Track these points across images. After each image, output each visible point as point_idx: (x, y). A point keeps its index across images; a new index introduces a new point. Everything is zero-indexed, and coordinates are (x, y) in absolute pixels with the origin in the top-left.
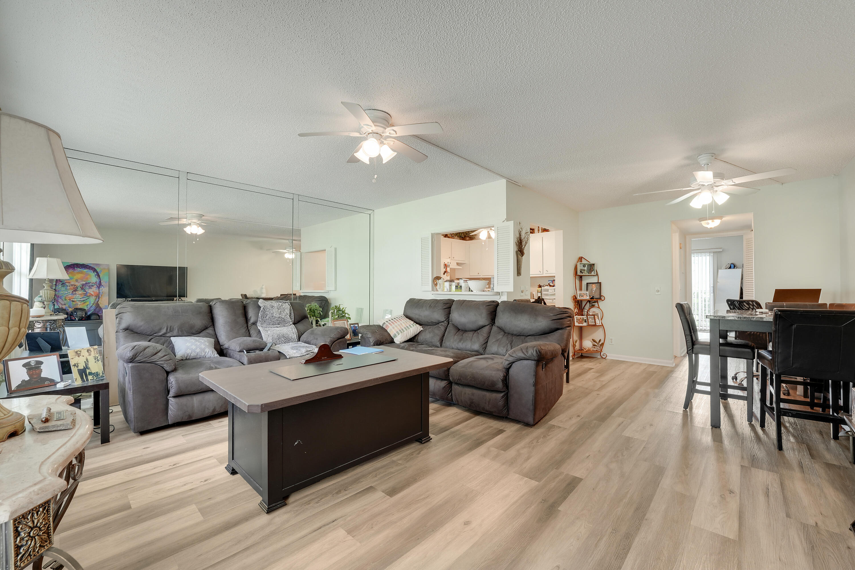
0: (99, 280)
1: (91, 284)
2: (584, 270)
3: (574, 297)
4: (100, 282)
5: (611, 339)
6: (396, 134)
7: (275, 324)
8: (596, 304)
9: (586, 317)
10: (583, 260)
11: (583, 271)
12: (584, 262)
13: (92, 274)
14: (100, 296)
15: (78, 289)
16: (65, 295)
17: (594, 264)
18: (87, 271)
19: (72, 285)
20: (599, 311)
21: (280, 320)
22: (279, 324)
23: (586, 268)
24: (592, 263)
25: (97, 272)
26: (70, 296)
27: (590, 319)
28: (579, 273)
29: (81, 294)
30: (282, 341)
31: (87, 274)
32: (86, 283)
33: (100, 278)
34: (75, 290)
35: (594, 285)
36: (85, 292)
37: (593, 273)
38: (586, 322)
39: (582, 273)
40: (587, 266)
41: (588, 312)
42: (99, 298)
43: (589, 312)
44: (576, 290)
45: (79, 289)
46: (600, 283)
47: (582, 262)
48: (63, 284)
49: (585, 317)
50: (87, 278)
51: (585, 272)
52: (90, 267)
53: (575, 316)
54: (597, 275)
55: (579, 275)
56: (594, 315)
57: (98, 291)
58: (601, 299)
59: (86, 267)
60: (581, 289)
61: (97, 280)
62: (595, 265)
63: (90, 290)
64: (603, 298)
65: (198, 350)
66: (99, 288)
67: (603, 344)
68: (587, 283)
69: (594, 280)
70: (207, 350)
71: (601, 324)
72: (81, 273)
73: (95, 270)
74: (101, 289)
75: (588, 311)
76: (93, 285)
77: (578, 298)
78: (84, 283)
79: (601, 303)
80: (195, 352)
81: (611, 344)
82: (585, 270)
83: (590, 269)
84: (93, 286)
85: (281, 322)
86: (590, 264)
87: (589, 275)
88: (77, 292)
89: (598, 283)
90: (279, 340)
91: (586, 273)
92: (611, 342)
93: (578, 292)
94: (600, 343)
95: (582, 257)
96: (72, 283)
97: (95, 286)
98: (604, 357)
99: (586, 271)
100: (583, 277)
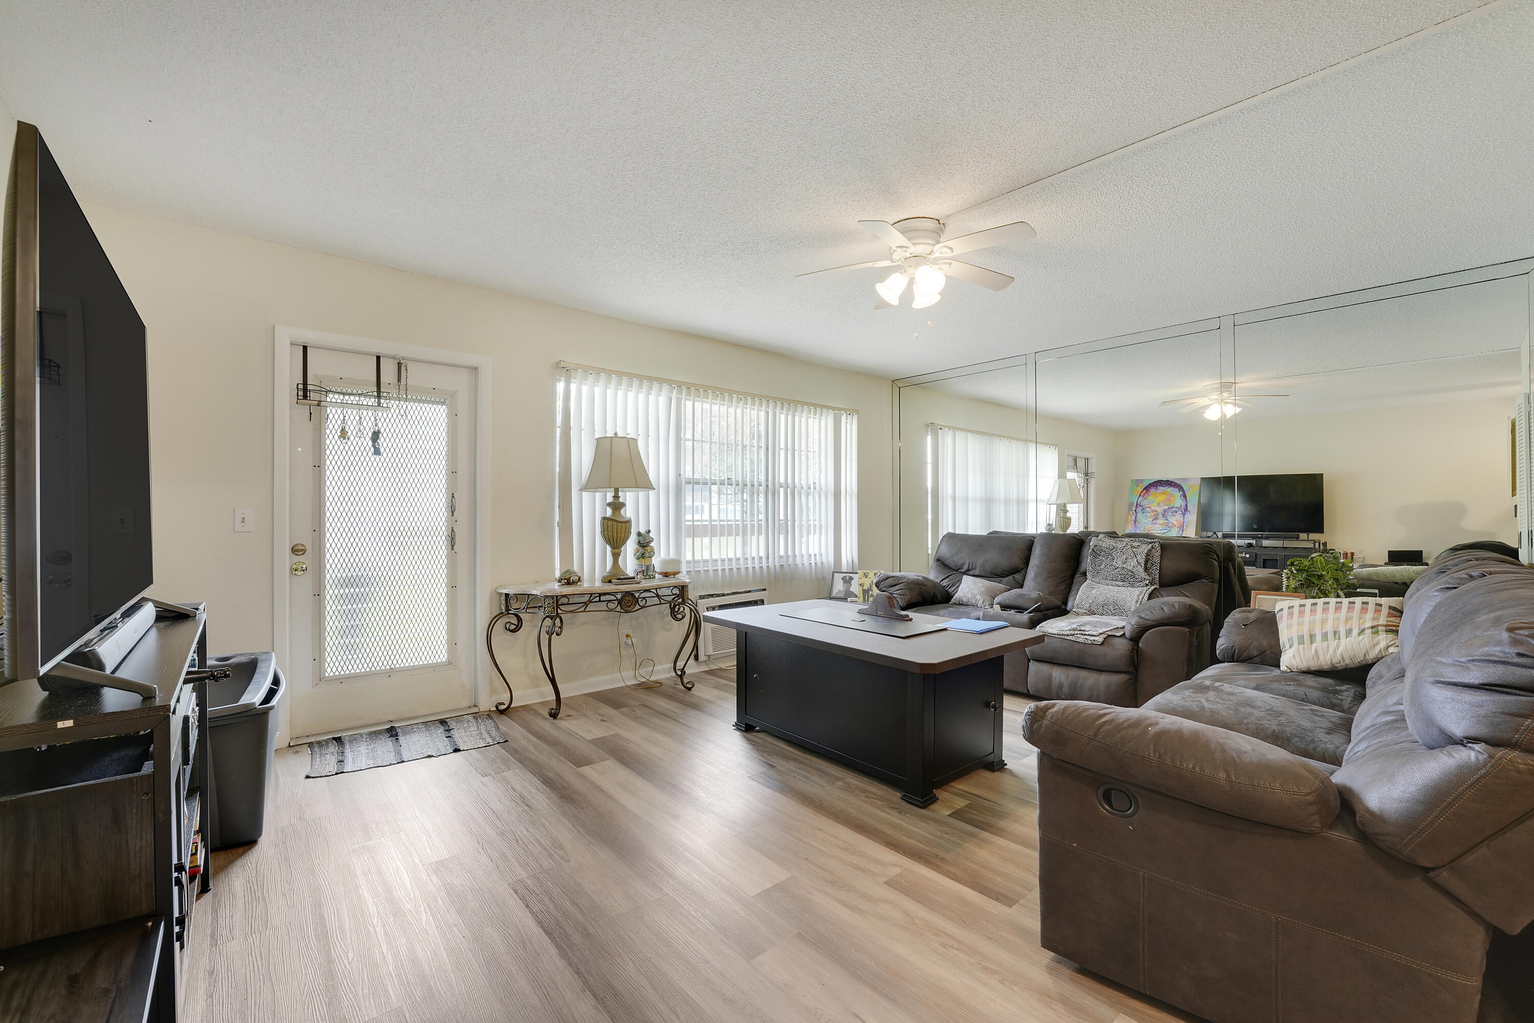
0: (1185, 503)
1: (1174, 509)
4: (1186, 505)
6: (952, 252)
7: (1117, 580)
13: (1177, 494)
14: (1185, 527)
15: (1159, 517)
16: (1144, 525)
18: (1171, 491)
19: (1153, 511)
21: (1124, 573)
22: (1124, 581)
25: (1184, 492)
26: (1150, 526)
29: (1161, 524)
30: (1108, 611)
31: (1171, 495)
32: (1169, 508)
33: (1186, 499)
34: (1156, 519)
36: (1167, 522)
42: (1183, 531)
45: (1161, 516)
48: (1143, 509)
50: (1170, 501)
52: (1175, 484)
57: (1182, 521)
59: (1170, 484)
61: (1183, 503)
63: (1173, 517)
65: (969, 595)
66: (1184, 514)
70: (978, 597)
72: (1164, 493)
73: (1180, 488)
74: (1186, 516)
76: (1177, 510)
78: (1167, 507)
80: (966, 596)
84: (1176, 512)
85: (1128, 579)
88: (1157, 521)
90: (1103, 607)
96: (1153, 508)
97: (1180, 512)
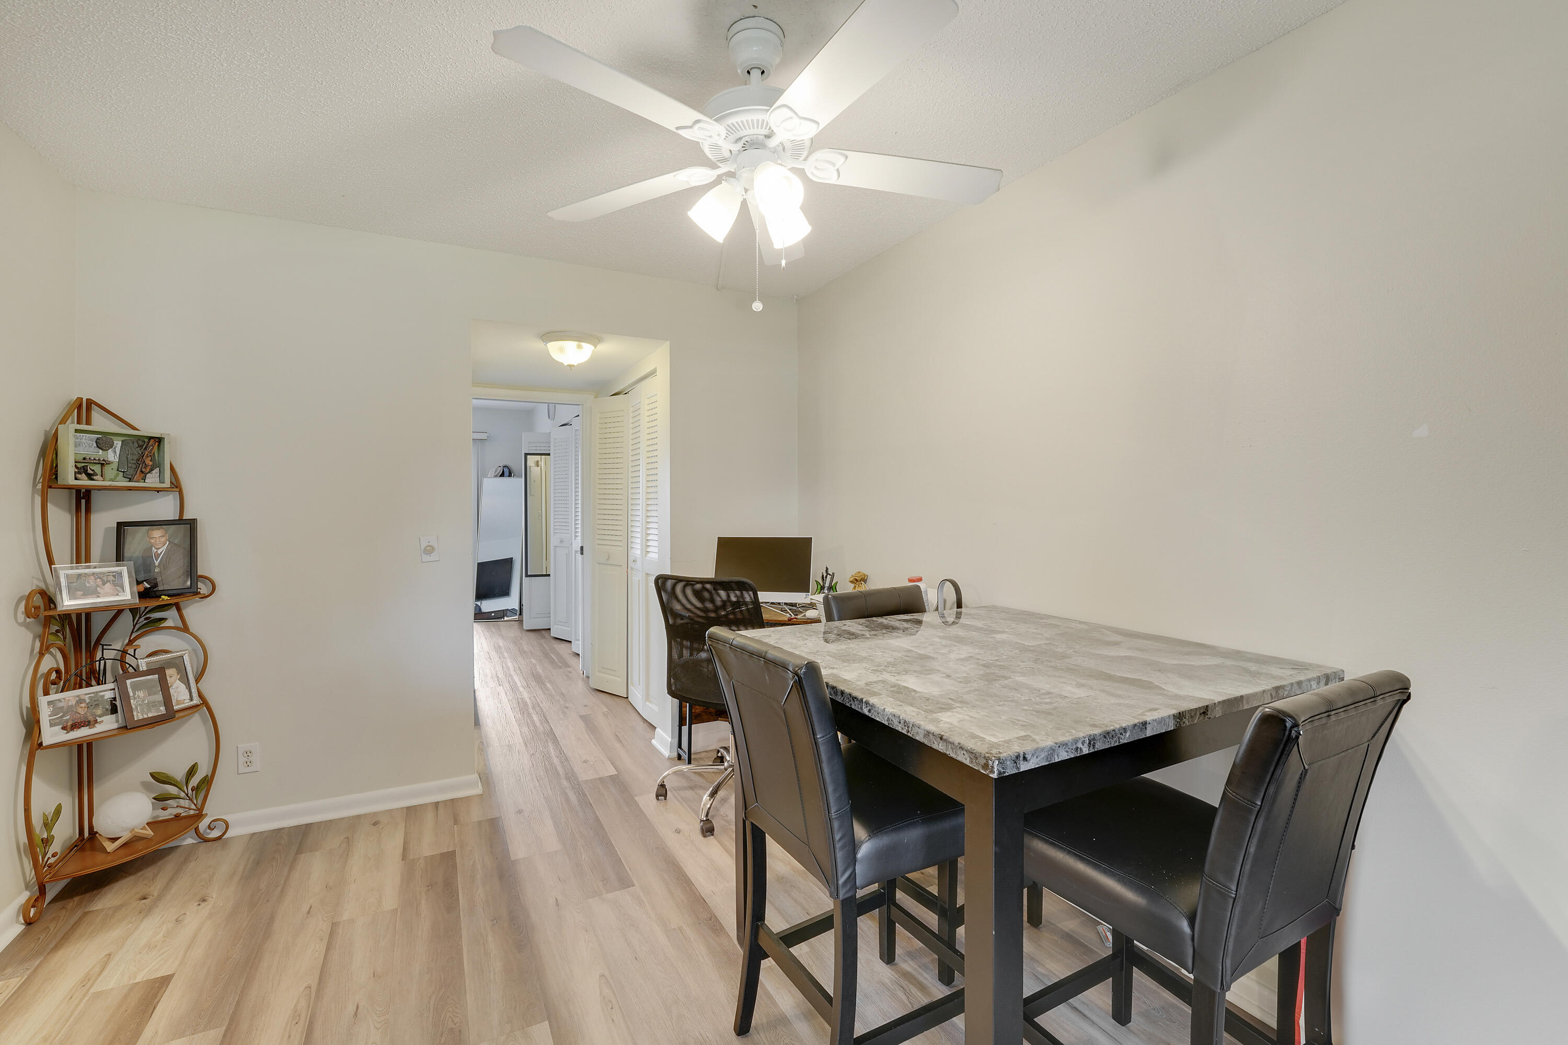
2: (103, 464)
3: (38, 600)
5: (248, 753)
8: (172, 614)
9: (112, 686)
10: (96, 415)
11: (97, 468)
12: (100, 422)
17: (159, 440)
20: (187, 647)
23: (112, 456)
24: (148, 428)
27: (141, 694)
28: (68, 475)
35: (157, 533)
37: (152, 480)
38: (114, 710)
39: (90, 477)
40: (118, 444)
41: (122, 661)
43: (129, 659)
44: (51, 562)
46: (192, 523)
47: (88, 422)
49: (106, 691)
51: (110, 471)
53: (46, 693)
54: (176, 485)
55: (69, 488)
56: (160, 671)
58: (197, 593)
60: (81, 554)
62: (167, 446)
64: (203, 588)
67: (207, 782)
68: (121, 526)
69: (165, 508)
71: (196, 701)
75: (124, 652)
77: (68, 603)
79: (194, 612)
81: (248, 770)
82: (109, 463)
83: (140, 461)
86: (139, 438)
87: (130, 489)
89: (180, 521)
91: (112, 478)
92: (248, 764)
93: (65, 570)
94: (194, 782)
95: (90, 403)
98: (215, 834)
99: (115, 466)
100: (95, 496)
